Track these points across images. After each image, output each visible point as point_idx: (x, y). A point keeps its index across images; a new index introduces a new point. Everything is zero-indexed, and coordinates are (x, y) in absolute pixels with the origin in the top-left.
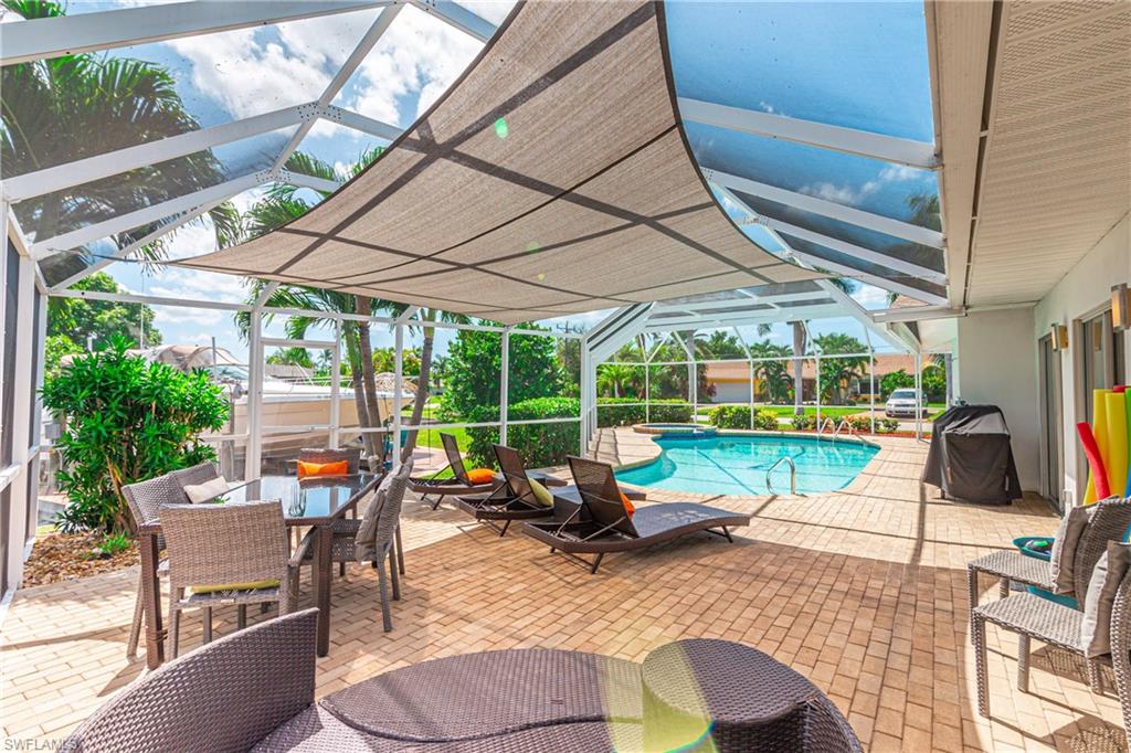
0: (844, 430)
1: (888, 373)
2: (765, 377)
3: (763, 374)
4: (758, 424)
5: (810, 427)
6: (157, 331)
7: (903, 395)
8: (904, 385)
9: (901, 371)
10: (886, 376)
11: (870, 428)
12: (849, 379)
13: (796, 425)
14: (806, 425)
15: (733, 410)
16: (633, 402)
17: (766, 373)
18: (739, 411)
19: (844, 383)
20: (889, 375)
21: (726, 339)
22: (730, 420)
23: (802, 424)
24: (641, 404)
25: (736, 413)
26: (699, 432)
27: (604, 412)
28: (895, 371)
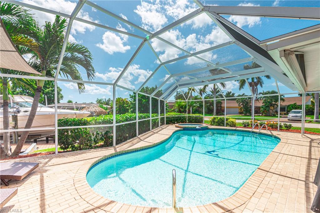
0: (264, 128)
1: (289, 104)
2: (242, 106)
3: (242, 105)
4: (227, 124)
5: (250, 126)
6: (62, 94)
7: (295, 112)
8: (296, 108)
9: (295, 104)
10: (289, 105)
11: (277, 127)
12: (274, 107)
13: (244, 125)
14: (248, 125)
15: (219, 118)
16: (183, 115)
17: (243, 104)
18: (221, 119)
19: (272, 108)
20: (290, 105)
21: (231, 94)
22: (217, 122)
23: (246, 125)
24: (185, 116)
25: (219, 120)
26: (199, 128)
27: (169, 119)
28: (292, 104)
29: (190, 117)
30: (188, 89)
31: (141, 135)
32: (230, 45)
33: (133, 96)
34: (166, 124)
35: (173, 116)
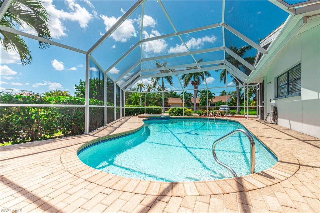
4: (185, 114)
9: (221, 101)
10: (217, 102)
13: (199, 114)
14: (203, 114)
18: (179, 109)
21: (174, 92)
22: (176, 113)
23: (201, 114)
24: (143, 107)
25: (178, 110)
26: (164, 117)
27: (128, 110)
28: (219, 101)
29: (148, 108)
30: (138, 85)
31: (111, 123)
32: (218, 27)
33: (79, 87)
34: (126, 116)
35: (132, 107)
